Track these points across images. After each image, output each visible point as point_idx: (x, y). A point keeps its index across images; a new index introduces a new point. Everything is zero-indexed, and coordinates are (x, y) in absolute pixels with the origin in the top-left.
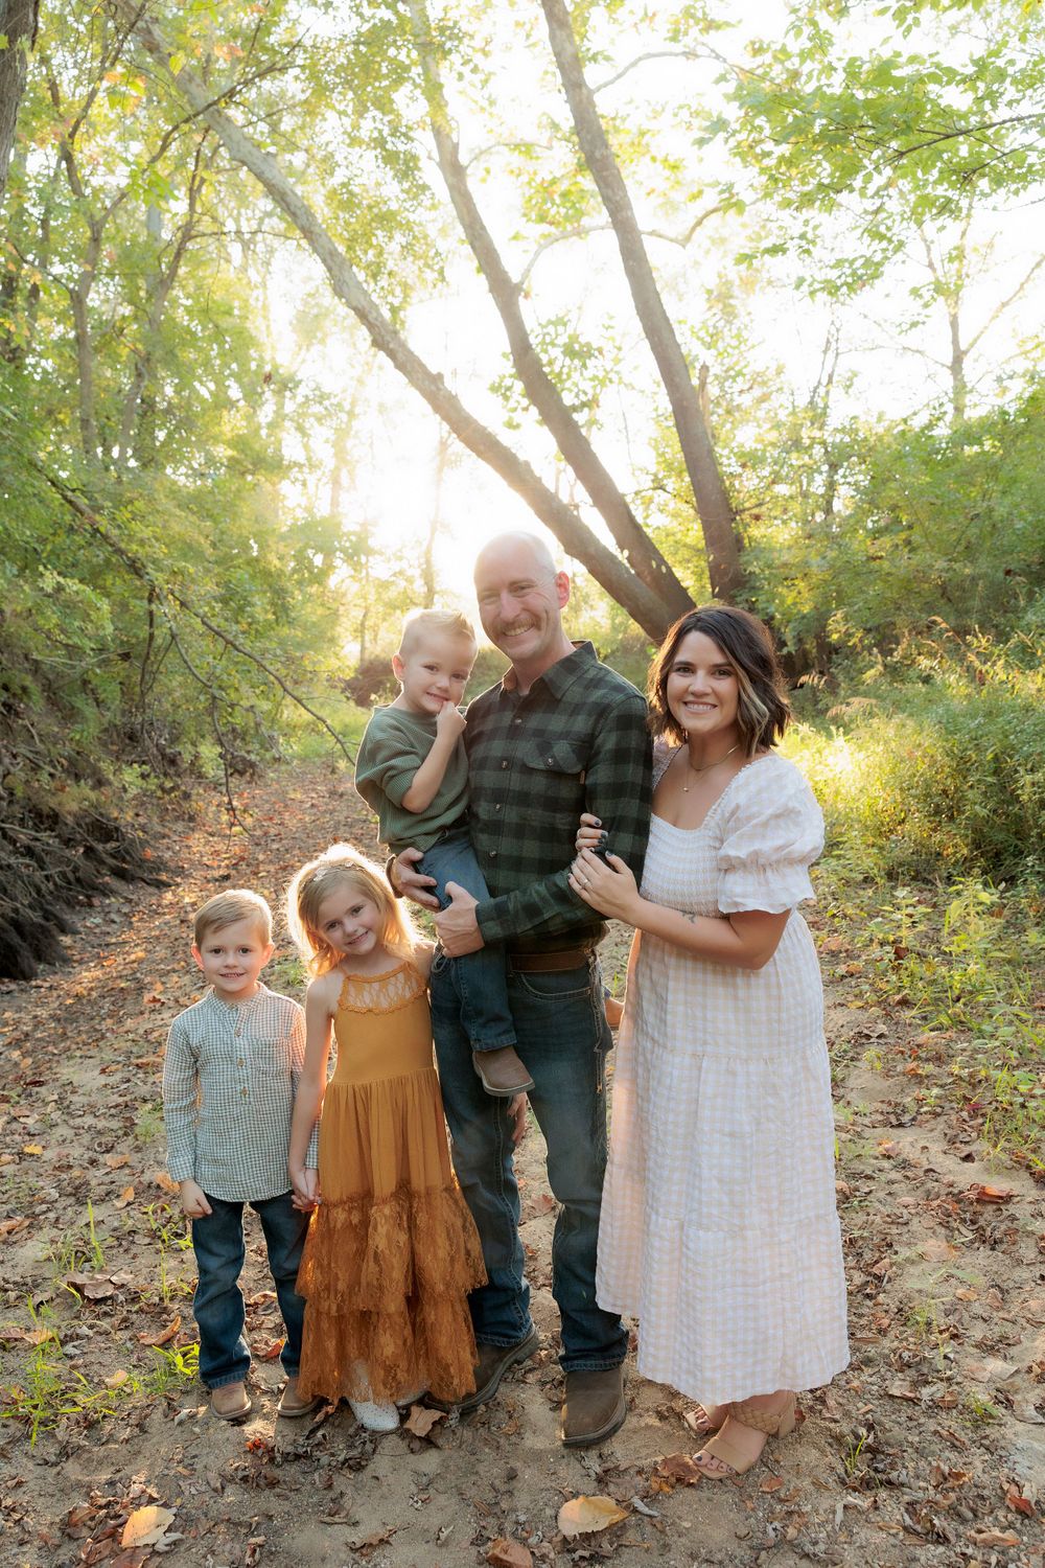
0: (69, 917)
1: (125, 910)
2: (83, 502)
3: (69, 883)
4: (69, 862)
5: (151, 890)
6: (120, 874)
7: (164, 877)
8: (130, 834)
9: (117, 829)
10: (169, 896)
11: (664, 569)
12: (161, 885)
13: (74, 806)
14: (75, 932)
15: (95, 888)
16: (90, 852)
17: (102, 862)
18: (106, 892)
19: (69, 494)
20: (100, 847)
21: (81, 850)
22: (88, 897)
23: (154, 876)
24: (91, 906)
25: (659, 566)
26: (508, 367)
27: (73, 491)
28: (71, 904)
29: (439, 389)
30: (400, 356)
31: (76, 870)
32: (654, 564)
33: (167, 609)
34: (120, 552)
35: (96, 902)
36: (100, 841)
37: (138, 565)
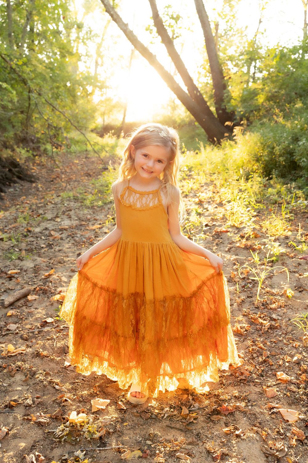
0: (4, 188)
1: (21, 187)
2: (8, 59)
3: (3, 178)
4: (4, 172)
5: (29, 183)
6: (20, 178)
7: (33, 179)
8: (23, 166)
9: (19, 165)
10: (34, 185)
11: (198, 94)
12: (32, 182)
13: (5, 156)
14: (5, 192)
15: (11, 180)
16: (10, 170)
17: (14, 174)
18: (15, 182)
19: (3, 56)
20: (13, 169)
21: (7, 169)
22: (10, 183)
23: (30, 179)
24: (10, 186)
25: (197, 93)
26: (152, 22)
27: (5, 55)
28: (4, 184)
29: (127, 29)
30: (115, 17)
31: (6, 175)
32: (195, 92)
33: (34, 95)
34: (19, 76)
35: (12, 184)
36: (13, 168)
37: (25, 81)
